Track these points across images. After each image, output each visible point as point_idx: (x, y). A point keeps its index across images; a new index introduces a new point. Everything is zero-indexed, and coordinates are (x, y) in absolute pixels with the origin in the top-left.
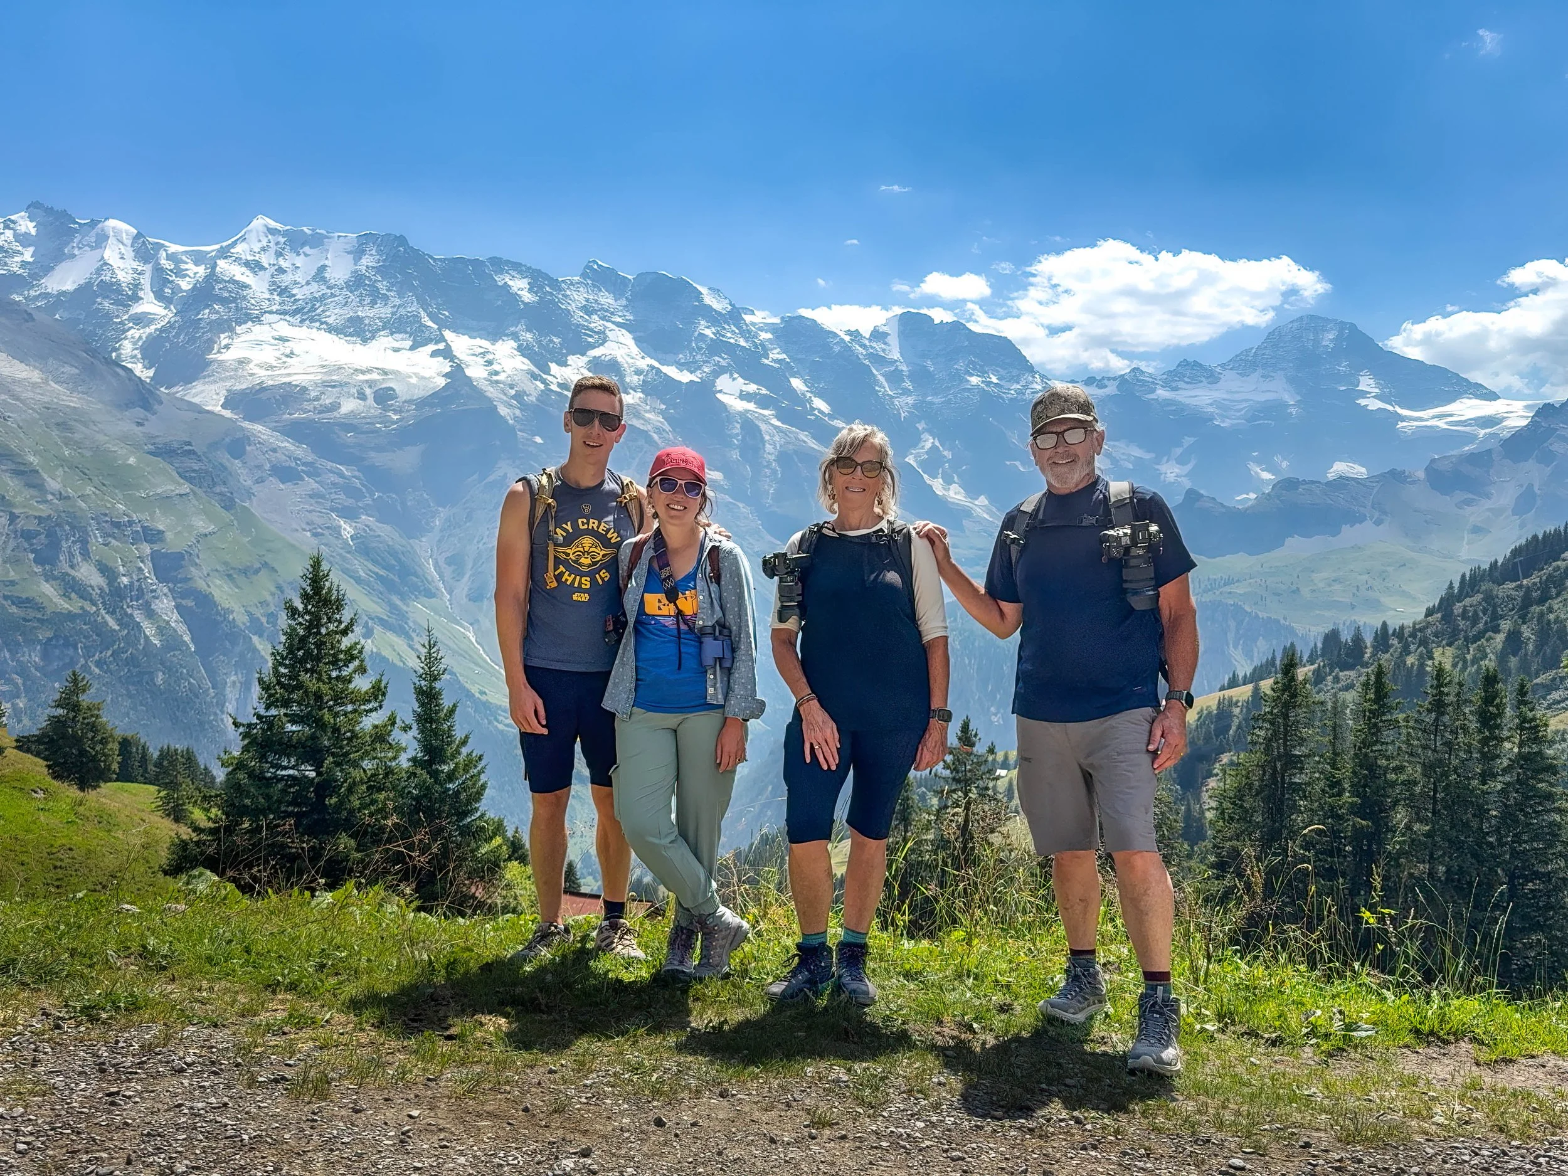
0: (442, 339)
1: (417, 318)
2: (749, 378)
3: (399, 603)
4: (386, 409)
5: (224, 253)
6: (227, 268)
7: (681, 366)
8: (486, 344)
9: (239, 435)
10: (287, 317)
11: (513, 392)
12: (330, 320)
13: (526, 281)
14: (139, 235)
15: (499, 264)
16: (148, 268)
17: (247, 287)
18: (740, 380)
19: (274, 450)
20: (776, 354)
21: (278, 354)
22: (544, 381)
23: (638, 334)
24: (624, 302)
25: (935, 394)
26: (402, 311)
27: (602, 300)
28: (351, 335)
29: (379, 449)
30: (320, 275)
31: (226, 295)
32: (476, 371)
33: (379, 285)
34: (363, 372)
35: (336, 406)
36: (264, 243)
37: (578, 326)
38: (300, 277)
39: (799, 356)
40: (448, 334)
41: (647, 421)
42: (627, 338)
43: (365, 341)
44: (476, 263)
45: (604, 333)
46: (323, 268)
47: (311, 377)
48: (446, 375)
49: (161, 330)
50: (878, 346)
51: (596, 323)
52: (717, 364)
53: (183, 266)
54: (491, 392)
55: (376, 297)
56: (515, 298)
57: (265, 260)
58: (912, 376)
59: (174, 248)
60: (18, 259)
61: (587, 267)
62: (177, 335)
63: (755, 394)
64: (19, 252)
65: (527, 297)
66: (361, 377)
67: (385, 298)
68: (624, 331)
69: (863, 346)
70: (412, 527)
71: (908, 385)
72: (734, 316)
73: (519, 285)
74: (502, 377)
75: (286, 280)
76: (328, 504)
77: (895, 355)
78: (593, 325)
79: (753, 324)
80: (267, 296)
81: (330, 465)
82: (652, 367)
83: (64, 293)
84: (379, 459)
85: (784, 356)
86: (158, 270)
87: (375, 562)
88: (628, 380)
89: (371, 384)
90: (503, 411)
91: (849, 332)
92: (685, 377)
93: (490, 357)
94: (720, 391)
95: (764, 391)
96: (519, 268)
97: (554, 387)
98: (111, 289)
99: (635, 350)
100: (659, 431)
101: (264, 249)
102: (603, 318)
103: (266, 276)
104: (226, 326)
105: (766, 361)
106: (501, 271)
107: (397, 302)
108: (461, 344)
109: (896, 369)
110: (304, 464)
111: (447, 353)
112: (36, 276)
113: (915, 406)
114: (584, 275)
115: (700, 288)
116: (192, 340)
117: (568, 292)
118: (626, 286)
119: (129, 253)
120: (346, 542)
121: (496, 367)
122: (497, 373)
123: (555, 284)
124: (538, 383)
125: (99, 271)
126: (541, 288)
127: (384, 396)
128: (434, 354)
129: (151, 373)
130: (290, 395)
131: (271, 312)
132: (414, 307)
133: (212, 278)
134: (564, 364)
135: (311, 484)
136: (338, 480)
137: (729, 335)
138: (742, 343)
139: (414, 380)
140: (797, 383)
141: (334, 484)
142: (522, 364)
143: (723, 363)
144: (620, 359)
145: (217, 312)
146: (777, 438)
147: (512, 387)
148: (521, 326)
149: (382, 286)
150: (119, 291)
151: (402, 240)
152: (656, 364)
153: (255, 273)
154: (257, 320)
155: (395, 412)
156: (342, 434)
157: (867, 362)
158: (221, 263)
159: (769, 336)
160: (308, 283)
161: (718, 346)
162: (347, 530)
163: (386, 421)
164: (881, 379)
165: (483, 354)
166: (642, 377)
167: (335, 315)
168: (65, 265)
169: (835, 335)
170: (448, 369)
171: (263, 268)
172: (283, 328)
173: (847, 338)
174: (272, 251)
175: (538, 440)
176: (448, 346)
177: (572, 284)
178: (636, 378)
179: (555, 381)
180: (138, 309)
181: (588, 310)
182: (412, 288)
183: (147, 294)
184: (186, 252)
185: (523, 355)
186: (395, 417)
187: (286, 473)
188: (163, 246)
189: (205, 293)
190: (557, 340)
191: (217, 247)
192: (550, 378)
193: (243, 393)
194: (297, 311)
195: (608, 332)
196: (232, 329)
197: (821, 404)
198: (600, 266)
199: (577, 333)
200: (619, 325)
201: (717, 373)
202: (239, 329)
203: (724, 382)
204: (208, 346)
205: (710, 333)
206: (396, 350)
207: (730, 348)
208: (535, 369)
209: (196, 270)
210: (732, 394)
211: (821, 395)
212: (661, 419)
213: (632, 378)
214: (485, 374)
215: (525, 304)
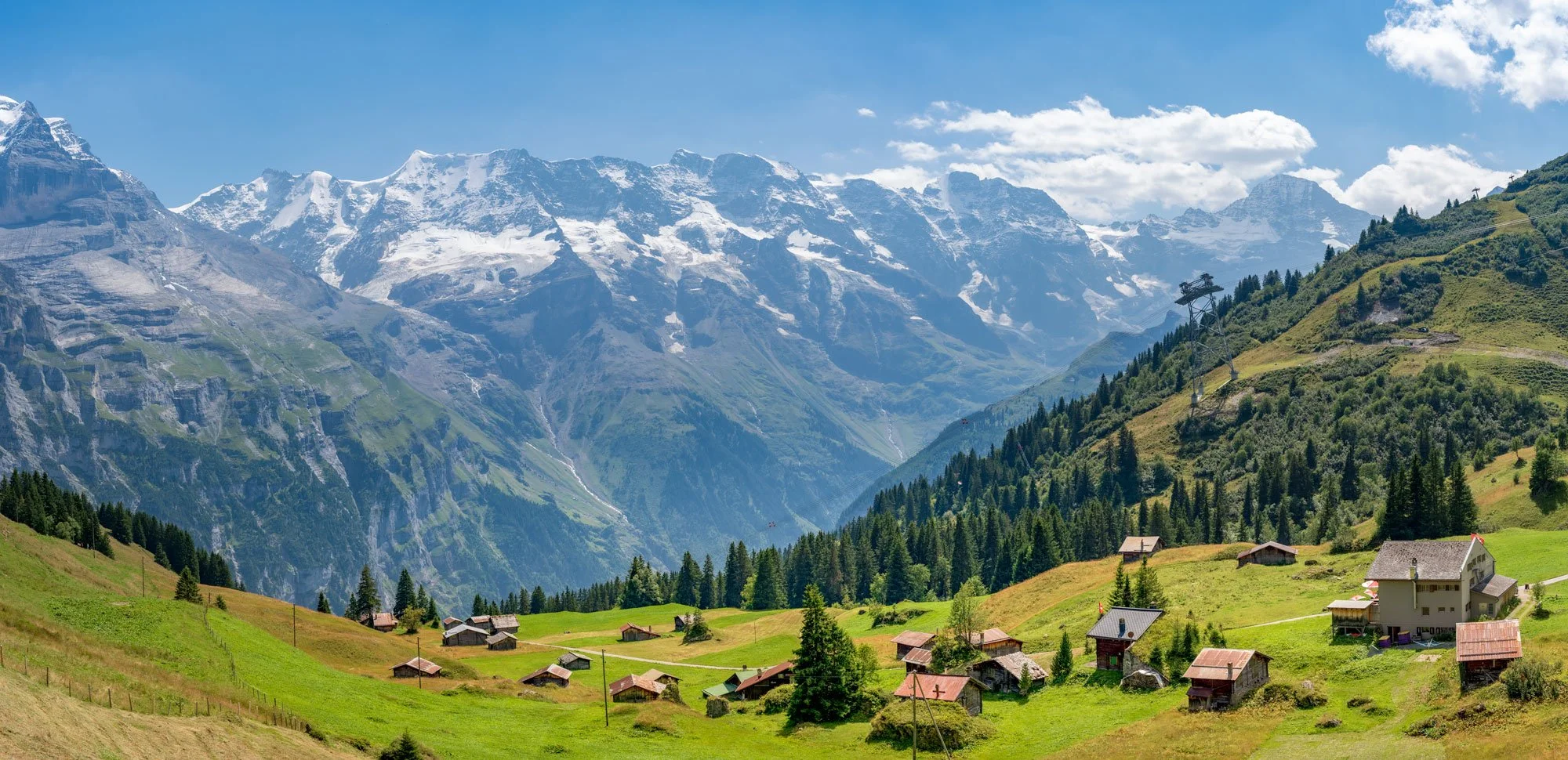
0: (556, 225)
1: (535, 211)
2: (817, 232)
3: (513, 443)
4: (507, 286)
5: (391, 182)
6: (395, 193)
7: (757, 227)
8: (591, 225)
9: (395, 318)
10: (437, 223)
11: (612, 262)
12: (468, 221)
13: (624, 171)
14: (334, 179)
15: (600, 161)
16: (339, 202)
17: (406, 204)
18: (809, 235)
19: (422, 328)
20: (841, 211)
21: (430, 252)
22: (638, 250)
23: (720, 204)
24: (706, 179)
25: (984, 238)
26: (524, 207)
27: (689, 180)
28: (484, 230)
29: (501, 318)
30: (462, 188)
31: (392, 212)
32: (581, 248)
33: (506, 189)
34: (491, 258)
35: (470, 288)
36: (420, 169)
37: (667, 202)
38: (446, 191)
39: (862, 212)
40: (560, 221)
41: (726, 275)
42: (710, 208)
43: (495, 233)
44: (583, 163)
45: (690, 206)
46: (463, 182)
47: (453, 267)
48: (557, 254)
49: (348, 246)
50: (931, 201)
51: (683, 198)
52: (789, 223)
53: (363, 196)
54: (593, 263)
55: (504, 198)
56: (614, 186)
57: (420, 182)
58: (963, 224)
59: (357, 184)
60: (256, 210)
61: (676, 155)
62: (359, 247)
63: (822, 245)
64: (257, 206)
65: (625, 184)
66: (490, 263)
67: (511, 198)
68: (707, 203)
69: (919, 201)
70: (526, 381)
71: (959, 231)
72: (803, 183)
73: (618, 177)
74: (603, 250)
75: (435, 195)
76: (462, 367)
77: (946, 207)
78: (680, 201)
79: (820, 188)
80: (422, 208)
81: (464, 335)
82: (731, 230)
83: (284, 229)
84: (500, 326)
85: (849, 212)
86: (347, 202)
87: (497, 411)
88: (710, 242)
89: (497, 267)
90: (603, 277)
91: (904, 190)
92: (759, 236)
93: (594, 235)
94: (792, 245)
95: (830, 242)
96: (616, 162)
97: (647, 254)
98: (314, 221)
99: (716, 216)
100: (737, 282)
101: (419, 174)
102: (689, 194)
103: (420, 194)
104: (392, 236)
105: (832, 218)
106: (602, 166)
107: (520, 200)
108: (569, 227)
109: (948, 219)
110: (445, 336)
111: (559, 236)
112: (267, 221)
113: (966, 249)
114: (673, 162)
115: (771, 162)
116: (369, 249)
117: (659, 177)
118: (708, 166)
119: (327, 192)
120: (474, 396)
121: (598, 243)
122: (599, 247)
123: (648, 172)
124: (633, 252)
125: (307, 209)
126: (635, 176)
127: (507, 276)
128: (548, 238)
129: (341, 278)
130: (436, 283)
131: (425, 221)
132: (533, 202)
133: (382, 201)
134: (656, 234)
135: (449, 351)
136: (470, 346)
137: (798, 199)
138: (810, 203)
139: (531, 261)
140: (861, 235)
141: (467, 351)
142: (620, 237)
143: (794, 221)
144: (704, 226)
145: (386, 226)
146: (842, 282)
147: (611, 257)
148: (619, 209)
149: (508, 189)
150: (320, 222)
151: (524, 153)
152: (735, 227)
153: (413, 193)
154: (414, 228)
155: (515, 287)
156: (474, 309)
157: (922, 214)
158: (390, 190)
159: (834, 196)
160: (453, 195)
161: (787, 209)
162: (476, 386)
163: (507, 296)
164: (936, 227)
165: (588, 233)
166: (722, 240)
167: (472, 216)
168: (286, 209)
169: (891, 192)
170: (558, 249)
171: (418, 188)
172: (435, 232)
173: (903, 195)
174: (425, 176)
175: (633, 299)
176: (560, 231)
177: (662, 169)
178: (717, 240)
179: (648, 248)
180: (332, 232)
181: (676, 189)
182: (532, 188)
183: (339, 221)
184: (365, 186)
185: (621, 231)
186: (515, 292)
187: (431, 345)
188: (349, 184)
189: (378, 213)
190: (650, 216)
191: (386, 178)
192: (643, 247)
193: (404, 286)
194: (444, 217)
195: (693, 205)
196: (396, 238)
197: (883, 251)
198: (686, 153)
199: (667, 209)
200: (703, 198)
201: (789, 230)
202: (402, 237)
203: (794, 237)
204: (380, 252)
205: (781, 198)
206: (519, 238)
207: (800, 209)
208: (632, 242)
209: (372, 198)
210: (802, 247)
211: (883, 243)
212: (739, 272)
213: (715, 241)
214: (589, 250)
215: (623, 190)
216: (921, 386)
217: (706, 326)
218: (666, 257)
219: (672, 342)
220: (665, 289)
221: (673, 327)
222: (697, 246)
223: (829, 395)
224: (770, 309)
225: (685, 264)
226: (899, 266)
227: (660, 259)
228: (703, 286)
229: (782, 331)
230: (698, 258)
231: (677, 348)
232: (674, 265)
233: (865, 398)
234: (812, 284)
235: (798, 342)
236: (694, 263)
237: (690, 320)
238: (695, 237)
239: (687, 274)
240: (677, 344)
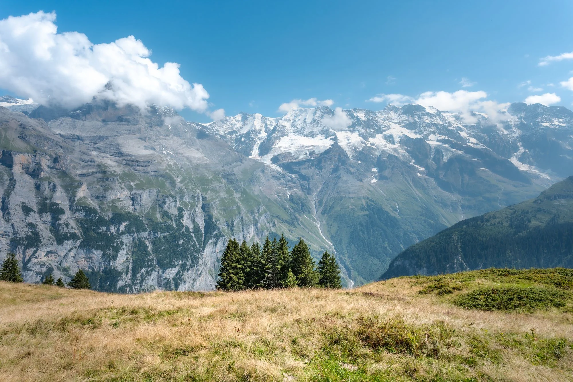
0: (335, 134)
1: (328, 129)
4: (311, 157)
5: (281, 118)
6: (281, 122)
7: (415, 133)
8: (349, 134)
10: (295, 134)
11: (353, 148)
12: (305, 133)
13: (364, 114)
14: (263, 116)
16: (264, 125)
17: (285, 127)
18: (439, 135)
20: (455, 125)
21: (289, 144)
22: (365, 144)
23: (402, 124)
24: (398, 115)
26: (325, 128)
27: (390, 116)
28: (310, 136)
30: (305, 121)
31: (280, 129)
32: (343, 143)
33: (320, 121)
34: (308, 147)
35: (298, 157)
36: (292, 114)
37: (380, 125)
38: (299, 122)
41: (399, 152)
42: (397, 126)
43: (313, 138)
44: (350, 111)
45: (389, 126)
46: (305, 119)
47: (294, 150)
49: (263, 141)
51: (387, 123)
52: (430, 131)
53: (272, 123)
54: (346, 148)
55: (318, 124)
56: (359, 119)
57: (291, 119)
58: (516, 126)
59: (271, 119)
61: (387, 107)
62: (266, 142)
63: (443, 139)
64: (236, 125)
65: (364, 118)
67: (322, 124)
71: (514, 129)
73: (362, 116)
75: (295, 123)
77: (508, 119)
78: (385, 124)
79: (447, 116)
80: (290, 128)
82: (404, 134)
83: (244, 134)
84: (303, 172)
86: (266, 125)
88: (395, 140)
89: (309, 150)
90: (349, 154)
92: (415, 136)
93: (349, 138)
94: (430, 140)
95: (446, 138)
96: (362, 110)
97: (369, 145)
98: (254, 131)
99: (400, 129)
100: (403, 155)
101: (291, 116)
102: (390, 122)
103: (290, 123)
104: (278, 138)
105: (449, 128)
106: (358, 112)
107: (324, 125)
108: (341, 135)
109: (509, 125)
111: (335, 138)
112: (239, 130)
113: (517, 137)
114: (385, 109)
115: (425, 107)
116: (269, 142)
117: (378, 115)
118: (399, 110)
119: (260, 121)
121: (350, 141)
122: (350, 143)
123: (374, 113)
124: (363, 144)
125: (252, 127)
126: (369, 115)
127: (312, 153)
128: (331, 139)
131: (291, 133)
133: (277, 125)
134: (374, 137)
136: (290, 179)
137: (435, 121)
138: (441, 123)
139: (322, 148)
140: (464, 134)
142: (359, 139)
143: (432, 130)
144: (394, 134)
145: (277, 134)
147: (353, 146)
148: (360, 128)
150: (256, 132)
152: (406, 134)
153: (288, 122)
154: (287, 135)
157: (496, 123)
159: (452, 119)
160: (301, 123)
161: (430, 125)
164: (502, 128)
165: (347, 137)
166: (400, 139)
167: (306, 131)
168: (245, 127)
170: (334, 143)
171: (290, 121)
172: (293, 137)
174: (293, 116)
175: (359, 162)
176: (336, 136)
177: (380, 112)
179: (370, 143)
180: (260, 136)
181: (384, 120)
183: (263, 132)
184: (274, 120)
185: (360, 137)
188: (268, 118)
189: (275, 130)
190: (372, 130)
192: (368, 142)
193: (277, 156)
194: (297, 132)
195: (391, 126)
196: (280, 139)
197: (474, 140)
198: (390, 106)
199: (380, 128)
200: (396, 123)
201: (429, 134)
202: (282, 138)
203: (432, 137)
204: (273, 144)
205: (427, 121)
206: (321, 139)
207: (436, 125)
208: (363, 140)
209: (274, 124)
210: (433, 141)
211: (474, 137)
212: (405, 151)
213: (397, 139)
214: (346, 144)
215: (363, 121)
216: (481, 198)
217: (386, 173)
218: (376, 146)
219: (372, 179)
220: (373, 158)
221: (374, 173)
222: (390, 141)
223: (435, 201)
224: (416, 166)
225: (383, 149)
226: (480, 147)
227: (374, 147)
228: (388, 157)
229: (419, 175)
230: (389, 146)
231: (374, 181)
232: (379, 149)
233: (452, 203)
234: (435, 155)
235: (425, 179)
236: (387, 148)
237: (381, 170)
238: (390, 139)
239: (383, 152)
240: (374, 179)
